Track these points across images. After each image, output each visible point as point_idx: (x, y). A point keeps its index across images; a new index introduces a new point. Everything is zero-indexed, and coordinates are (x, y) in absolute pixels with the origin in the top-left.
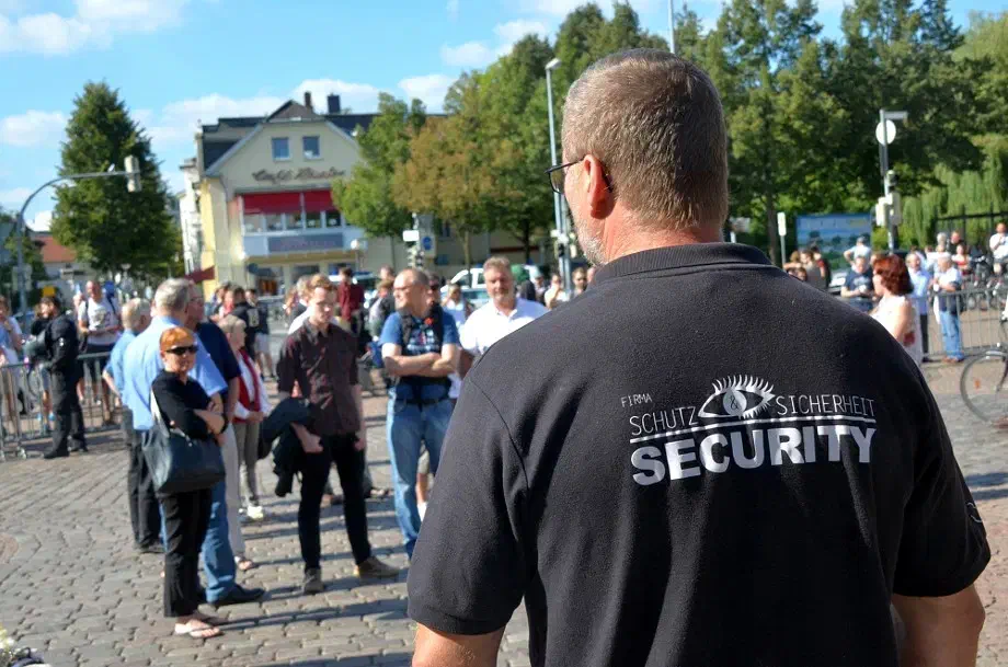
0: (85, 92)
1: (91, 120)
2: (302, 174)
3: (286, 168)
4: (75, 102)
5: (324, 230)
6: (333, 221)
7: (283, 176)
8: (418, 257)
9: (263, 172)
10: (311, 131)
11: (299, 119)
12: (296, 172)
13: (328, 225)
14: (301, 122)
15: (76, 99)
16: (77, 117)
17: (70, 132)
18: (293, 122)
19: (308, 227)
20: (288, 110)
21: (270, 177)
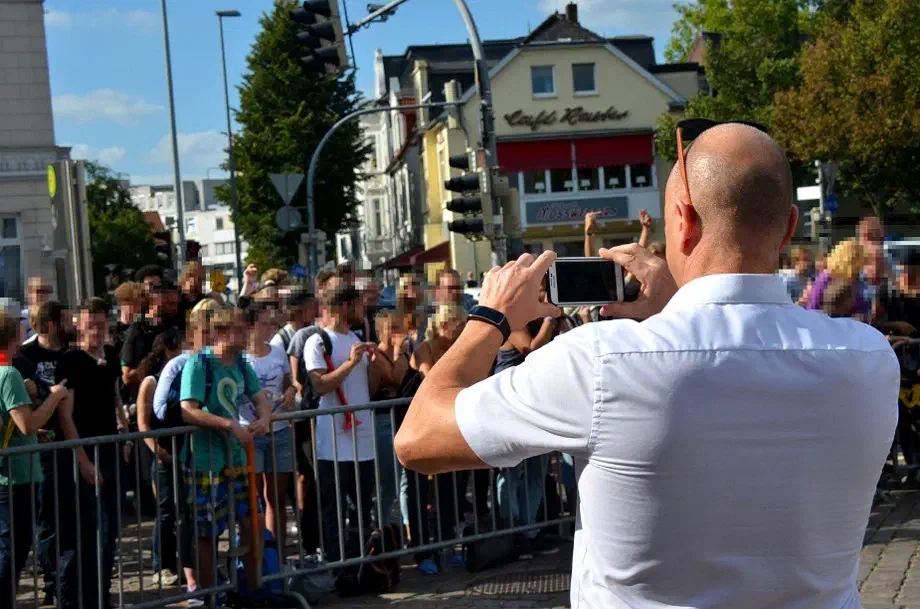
0: (274, 9)
1: (281, 46)
2: (569, 116)
3: (549, 108)
4: (261, 22)
5: (602, 193)
6: (614, 181)
7: (545, 119)
8: (822, 222)
9: (519, 113)
10: (583, 57)
11: (569, 40)
12: (561, 114)
13: (608, 186)
14: (571, 43)
15: (263, 17)
16: (263, 42)
17: (253, 63)
18: (561, 44)
19: (582, 188)
20: (554, 27)
21: (527, 121)
